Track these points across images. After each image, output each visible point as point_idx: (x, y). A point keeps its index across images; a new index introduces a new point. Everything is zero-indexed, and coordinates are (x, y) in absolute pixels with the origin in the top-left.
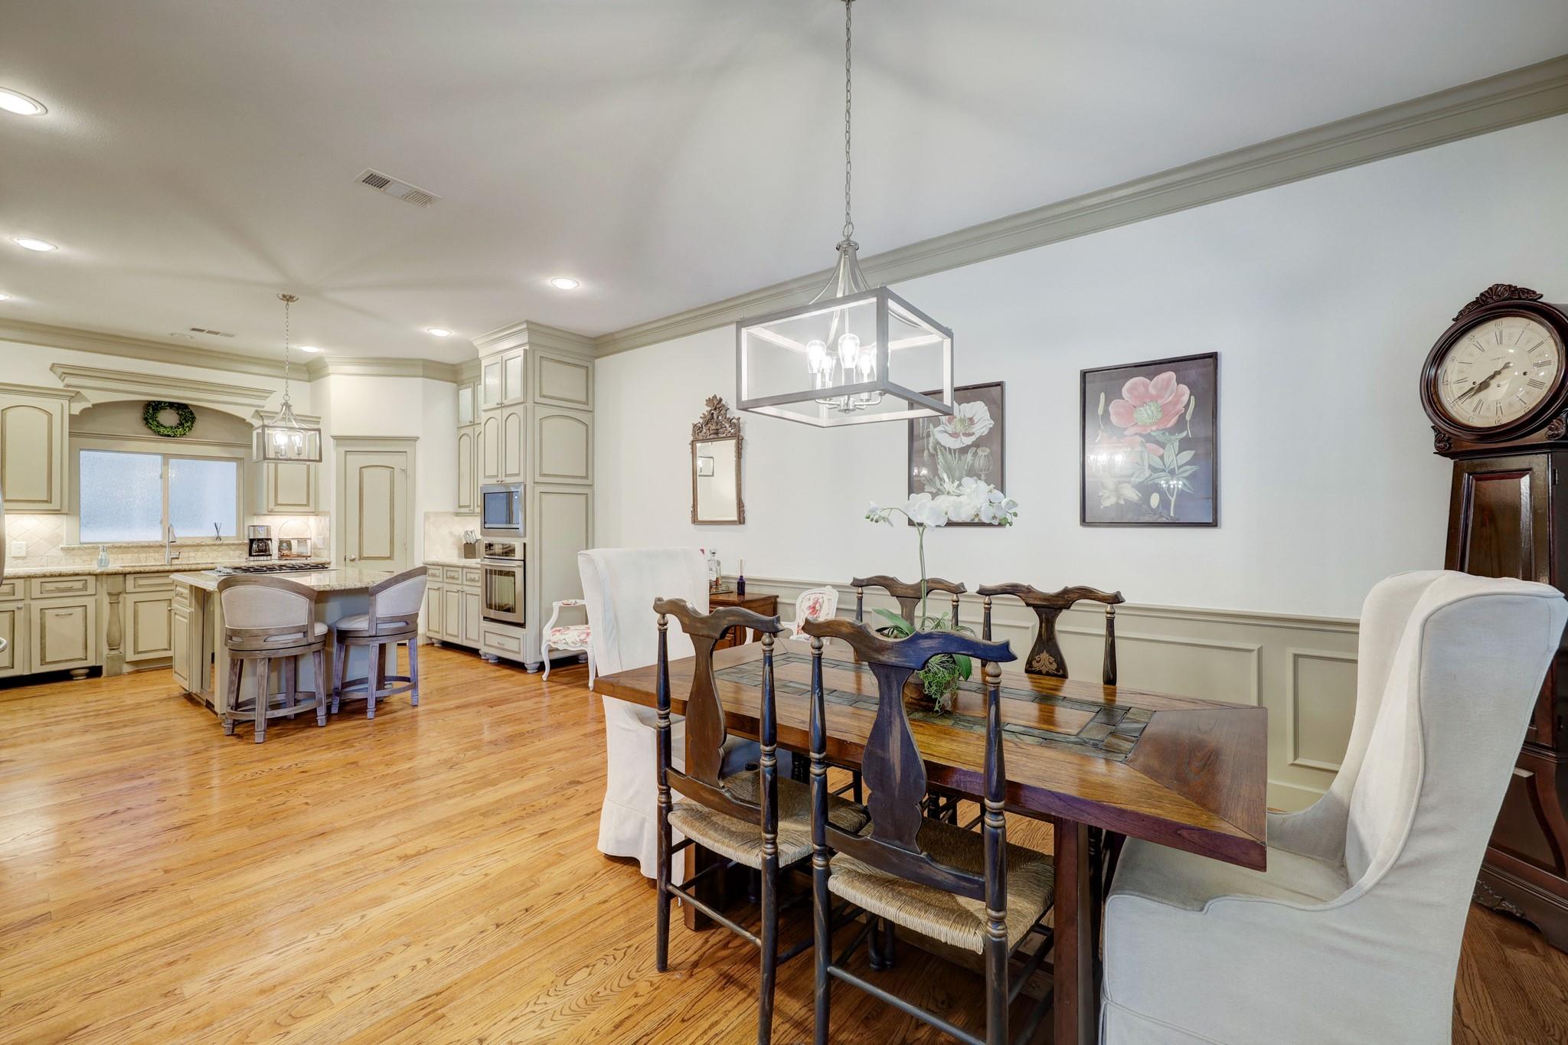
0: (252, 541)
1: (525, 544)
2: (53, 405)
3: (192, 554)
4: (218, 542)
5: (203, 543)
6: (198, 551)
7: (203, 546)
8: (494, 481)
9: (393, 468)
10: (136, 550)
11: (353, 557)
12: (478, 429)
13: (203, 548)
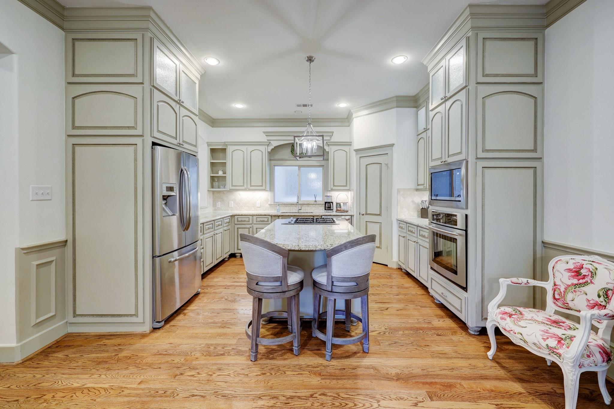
0: (326, 203)
1: (466, 216)
2: (263, 148)
3: (307, 208)
4: (315, 203)
5: (310, 203)
6: (308, 207)
7: (310, 204)
8: (438, 163)
9: (381, 164)
10: (289, 205)
11: (363, 213)
12: (429, 132)
13: (310, 205)
